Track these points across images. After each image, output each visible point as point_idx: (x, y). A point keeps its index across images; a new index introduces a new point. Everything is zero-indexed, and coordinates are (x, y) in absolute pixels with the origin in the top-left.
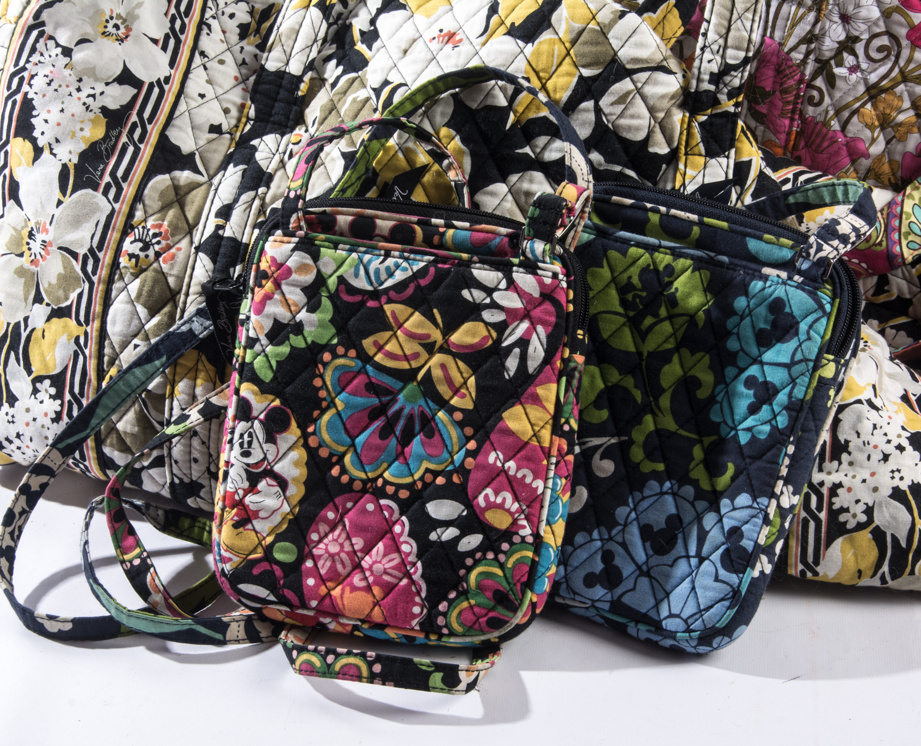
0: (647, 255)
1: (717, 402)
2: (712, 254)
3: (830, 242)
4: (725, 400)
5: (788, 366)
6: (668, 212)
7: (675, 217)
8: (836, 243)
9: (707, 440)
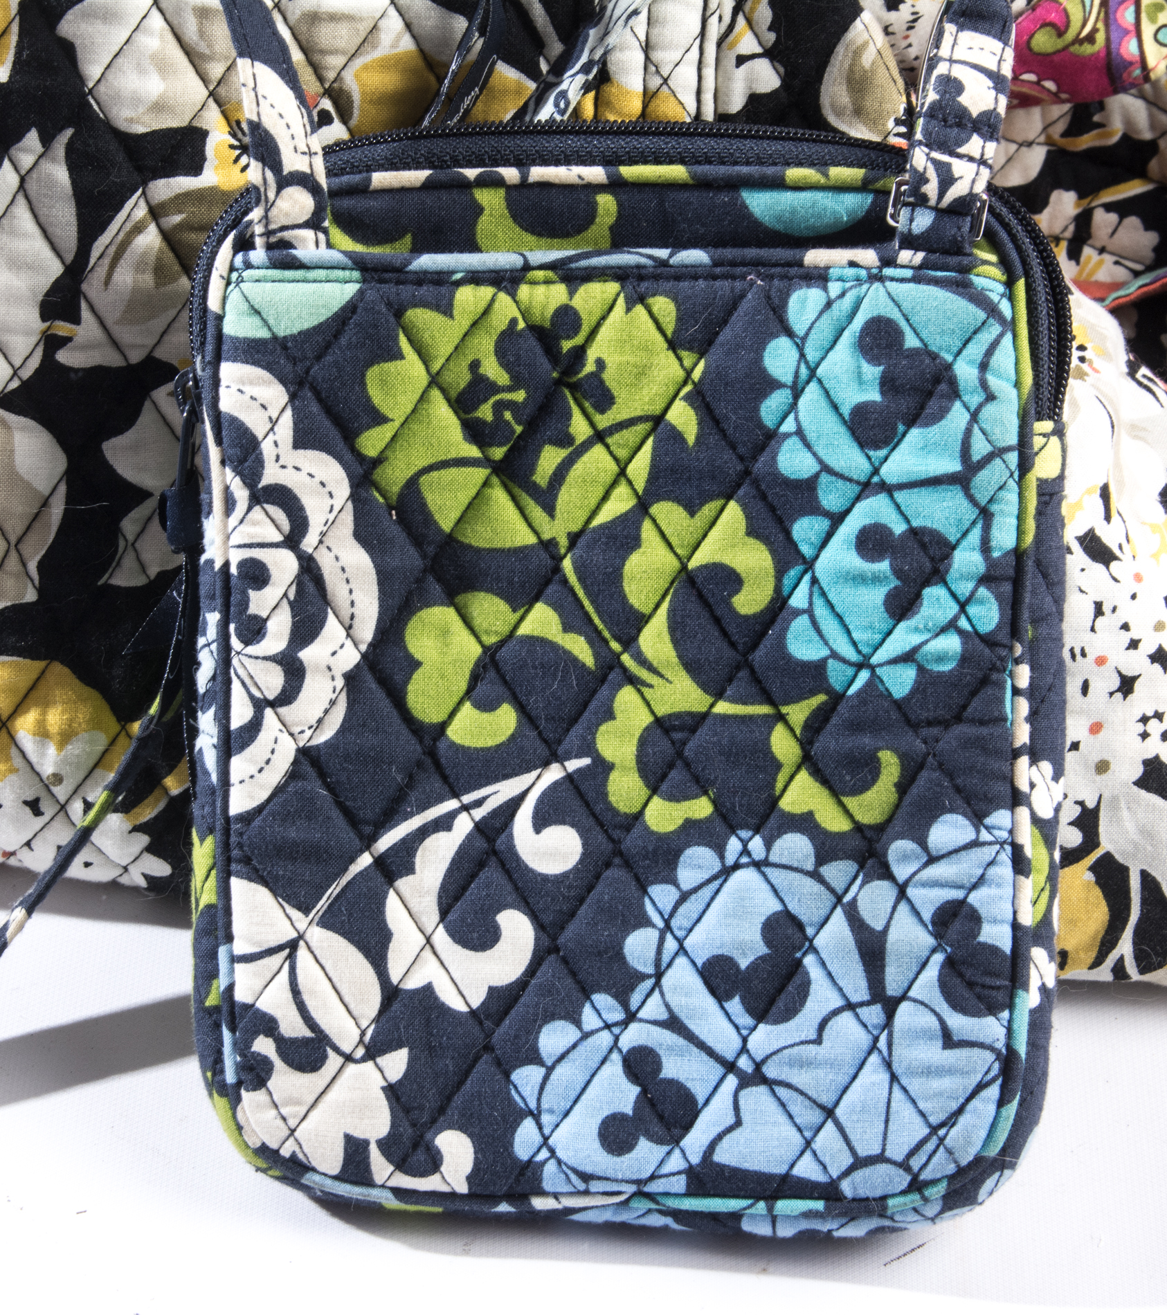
0: (503, 297)
1: (797, 613)
2: (663, 253)
3: (961, 150)
4: (819, 603)
5: (962, 480)
6: (524, 177)
7: (545, 186)
8: (974, 145)
9: (798, 713)
